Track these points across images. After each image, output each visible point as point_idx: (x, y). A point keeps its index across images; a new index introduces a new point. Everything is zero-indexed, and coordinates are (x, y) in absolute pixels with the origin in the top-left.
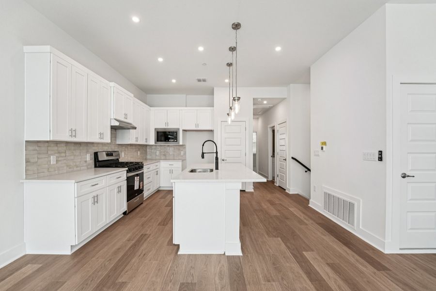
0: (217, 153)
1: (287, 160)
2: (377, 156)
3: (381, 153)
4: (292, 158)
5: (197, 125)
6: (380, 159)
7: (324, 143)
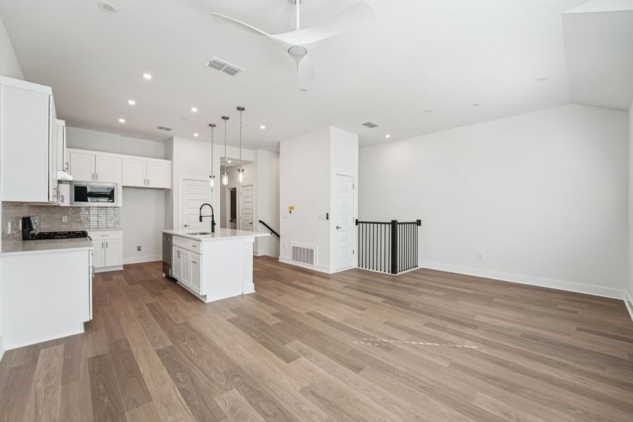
0: (213, 216)
1: (254, 223)
2: (326, 216)
3: (327, 214)
4: (260, 221)
5: (147, 181)
6: (327, 218)
7: (292, 208)
